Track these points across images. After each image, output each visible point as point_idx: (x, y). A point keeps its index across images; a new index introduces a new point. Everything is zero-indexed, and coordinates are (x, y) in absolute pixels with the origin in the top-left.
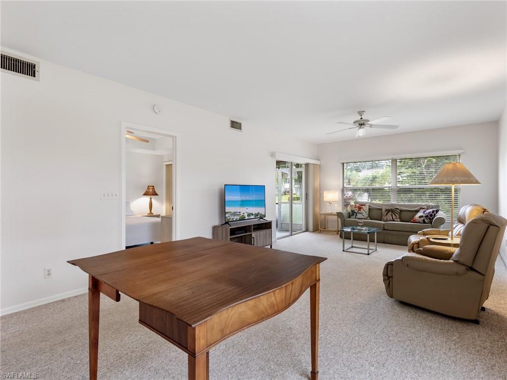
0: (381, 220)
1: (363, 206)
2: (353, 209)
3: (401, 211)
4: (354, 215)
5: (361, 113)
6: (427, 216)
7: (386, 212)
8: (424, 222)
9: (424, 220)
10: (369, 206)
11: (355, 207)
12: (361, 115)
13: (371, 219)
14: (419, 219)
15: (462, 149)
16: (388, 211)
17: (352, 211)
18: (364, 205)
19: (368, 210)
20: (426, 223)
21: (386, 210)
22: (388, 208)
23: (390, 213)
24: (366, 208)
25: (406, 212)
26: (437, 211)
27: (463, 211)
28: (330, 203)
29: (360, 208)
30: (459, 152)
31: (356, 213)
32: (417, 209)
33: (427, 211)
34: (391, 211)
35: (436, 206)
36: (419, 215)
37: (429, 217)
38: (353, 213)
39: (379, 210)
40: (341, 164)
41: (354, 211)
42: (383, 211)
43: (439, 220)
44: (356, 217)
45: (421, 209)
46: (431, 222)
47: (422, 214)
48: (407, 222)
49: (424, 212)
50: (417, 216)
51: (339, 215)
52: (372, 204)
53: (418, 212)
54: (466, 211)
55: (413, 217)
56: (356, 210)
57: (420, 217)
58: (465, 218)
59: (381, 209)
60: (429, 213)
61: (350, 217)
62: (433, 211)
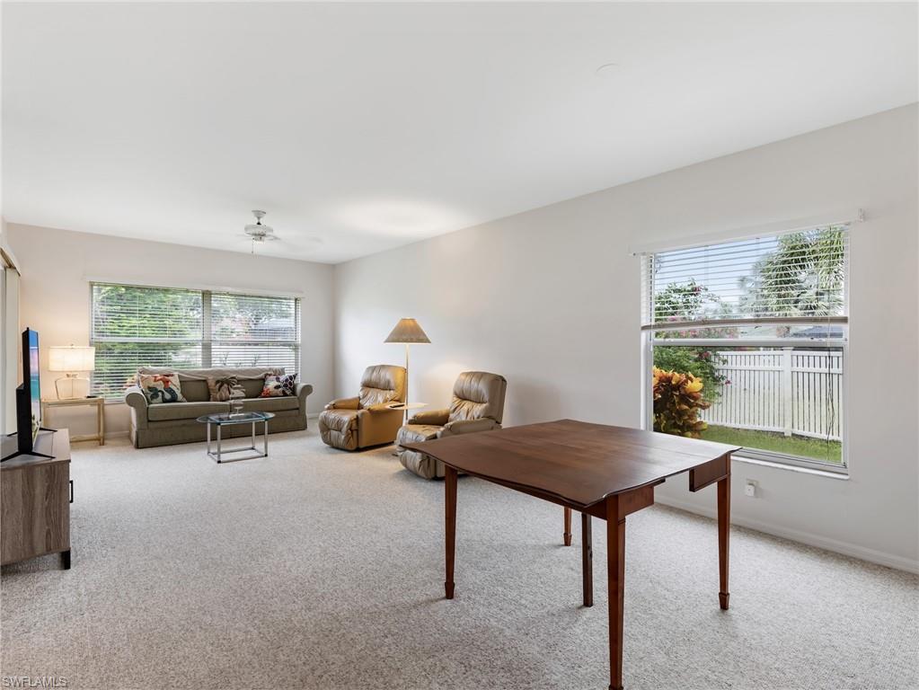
0: (209, 400)
1: (170, 378)
2: (152, 384)
3: (238, 380)
4: (158, 396)
5: (259, 214)
6: (286, 386)
7: (218, 385)
8: (285, 395)
9: (283, 392)
10: (179, 376)
11: (155, 381)
12: (259, 218)
13: (189, 401)
14: (276, 390)
15: (302, 292)
16: (221, 383)
17: (149, 388)
18: (172, 375)
19: (179, 384)
20: (287, 395)
21: (217, 382)
22: (219, 378)
23: (226, 385)
24: (175, 382)
25: (247, 382)
26: (295, 376)
27: (375, 374)
28: (68, 376)
29: (166, 382)
30: (298, 296)
31: (163, 393)
32: (262, 375)
33: (282, 378)
34: (226, 382)
35: (283, 369)
36: (271, 384)
37: (290, 385)
38: (154, 392)
39: (202, 383)
40: (88, 286)
41: (156, 389)
42: (211, 383)
43: (307, 389)
44: (165, 401)
45: (270, 375)
46: (294, 393)
47: (276, 383)
48: (256, 397)
49: (278, 379)
50: (269, 387)
51: (132, 400)
52: (182, 372)
53: (263, 380)
54: (382, 373)
55: (262, 391)
56: (160, 385)
57: (277, 387)
58: (389, 382)
59: (204, 381)
60: (287, 380)
61: (149, 403)
62: (291, 378)
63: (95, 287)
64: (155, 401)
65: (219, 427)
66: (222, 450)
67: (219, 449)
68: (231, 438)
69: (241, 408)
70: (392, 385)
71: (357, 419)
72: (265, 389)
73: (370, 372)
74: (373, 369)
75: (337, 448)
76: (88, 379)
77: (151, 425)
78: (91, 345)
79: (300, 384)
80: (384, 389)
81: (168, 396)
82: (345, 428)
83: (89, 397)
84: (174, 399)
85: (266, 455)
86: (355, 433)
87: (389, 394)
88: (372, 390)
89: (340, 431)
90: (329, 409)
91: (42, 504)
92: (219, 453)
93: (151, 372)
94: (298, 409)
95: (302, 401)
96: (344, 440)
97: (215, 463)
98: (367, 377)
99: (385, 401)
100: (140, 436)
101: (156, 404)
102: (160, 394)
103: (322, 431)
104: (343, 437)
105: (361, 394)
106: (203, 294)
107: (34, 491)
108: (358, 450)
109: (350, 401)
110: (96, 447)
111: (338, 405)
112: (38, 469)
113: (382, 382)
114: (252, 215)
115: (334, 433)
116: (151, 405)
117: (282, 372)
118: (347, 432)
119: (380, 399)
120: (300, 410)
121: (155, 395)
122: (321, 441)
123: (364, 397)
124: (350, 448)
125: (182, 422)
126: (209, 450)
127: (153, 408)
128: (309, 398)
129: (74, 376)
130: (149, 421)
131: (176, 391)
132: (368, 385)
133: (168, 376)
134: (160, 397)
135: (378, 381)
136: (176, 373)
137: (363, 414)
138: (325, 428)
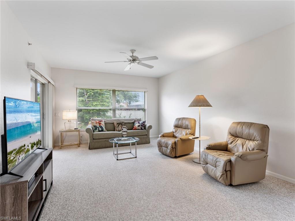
0: (114, 131)
1: (101, 122)
2: (95, 124)
3: (125, 123)
4: (97, 129)
5: (133, 51)
6: (142, 125)
7: (118, 125)
8: (142, 129)
9: (141, 128)
10: (104, 121)
11: (96, 123)
12: (133, 53)
13: (108, 131)
16: (119, 124)
17: (94, 126)
18: (102, 121)
19: (104, 124)
21: (117, 124)
22: (118, 122)
23: (120, 125)
24: (103, 124)
25: (127, 124)
26: (145, 122)
27: (180, 121)
28: (69, 121)
29: (100, 124)
30: (146, 90)
31: (99, 128)
32: (133, 121)
33: (141, 122)
34: (120, 124)
35: (141, 119)
36: (137, 125)
37: (143, 126)
38: (95, 128)
39: (112, 124)
40: (76, 89)
41: (96, 126)
42: (115, 124)
43: (150, 127)
44: (99, 131)
45: (136, 121)
46: (145, 129)
47: (139, 124)
48: (131, 130)
49: (139, 123)
50: (136, 126)
51: (88, 130)
52: (105, 120)
53: (134, 123)
54: (184, 121)
55: (133, 127)
56: (98, 125)
57: (139, 126)
58: (187, 125)
59: (113, 123)
60: (142, 123)
61: (94, 132)
62: (144, 122)
63: (78, 89)
64: (96, 131)
65: (117, 144)
66: (119, 153)
67: (117, 152)
68: (122, 146)
69: (126, 136)
70: (189, 127)
71: (175, 143)
72: (134, 127)
73: (178, 120)
74: (179, 119)
75: (166, 155)
76: (75, 122)
77: (94, 141)
78: (76, 110)
79: (147, 125)
80: (185, 129)
81: (100, 129)
82: (170, 147)
83: (75, 129)
84: (102, 131)
85: (136, 157)
86: (174, 149)
87: (188, 131)
88: (179, 128)
89: (167, 148)
90: (161, 137)
91: (10, 210)
92: (117, 154)
93: (95, 120)
94: (146, 135)
95: (148, 132)
96: (169, 152)
97: (116, 160)
98: (177, 123)
99: (187, 134)
100: (90, 144)
101: (96, 132)
102: (98, 128)
103: (159, 147)
104: (169, 151)
105: (174, 131)
106: (113, 91)
107: (5, 201)
108: (176, 157)
109: (169, 133)
110: (77, 148)
111: (165, 135)
112: (7, 187)
113: (184, 125)
114: (130, 52)
115: (164, 148)
116: (94, 133)
117: (140, 120)
118: (171, 149)
119: (184, 133)
120: (147, 135)
121: (96, 129)
122: (158, 151)
123: (176, 132)
124: (172, 157)
125: (105, 140)
126: (114, 152)
127: (95, 134)
128: (151, 131)
129: (70, 121)
130: (94, 139)
131: (103, 127)
132: (176, 126)
133: (100, 121)
134: (98, 130)
135: (182, 125)
136: (103, 120)
137: (178, 141)
138: (160, 145)
